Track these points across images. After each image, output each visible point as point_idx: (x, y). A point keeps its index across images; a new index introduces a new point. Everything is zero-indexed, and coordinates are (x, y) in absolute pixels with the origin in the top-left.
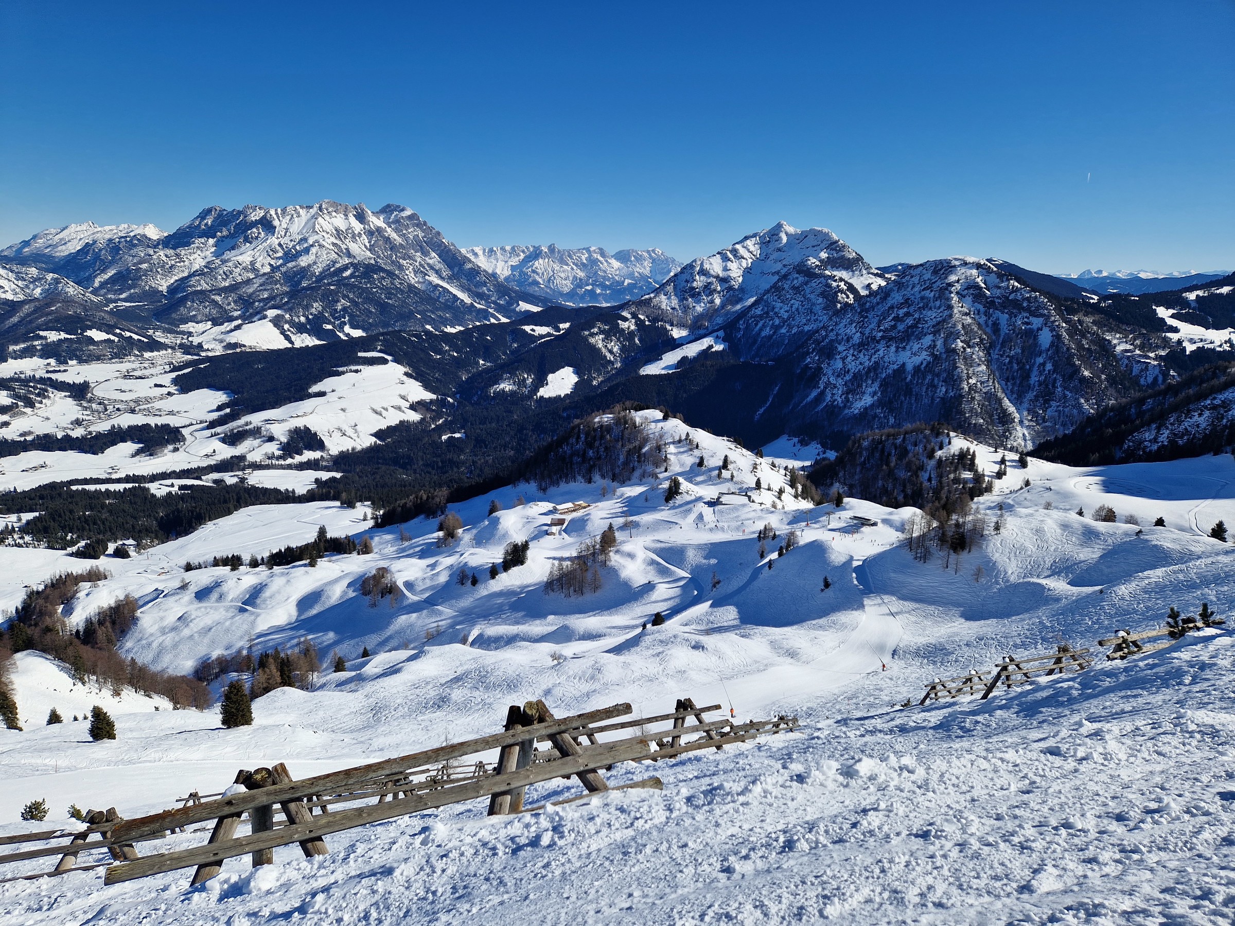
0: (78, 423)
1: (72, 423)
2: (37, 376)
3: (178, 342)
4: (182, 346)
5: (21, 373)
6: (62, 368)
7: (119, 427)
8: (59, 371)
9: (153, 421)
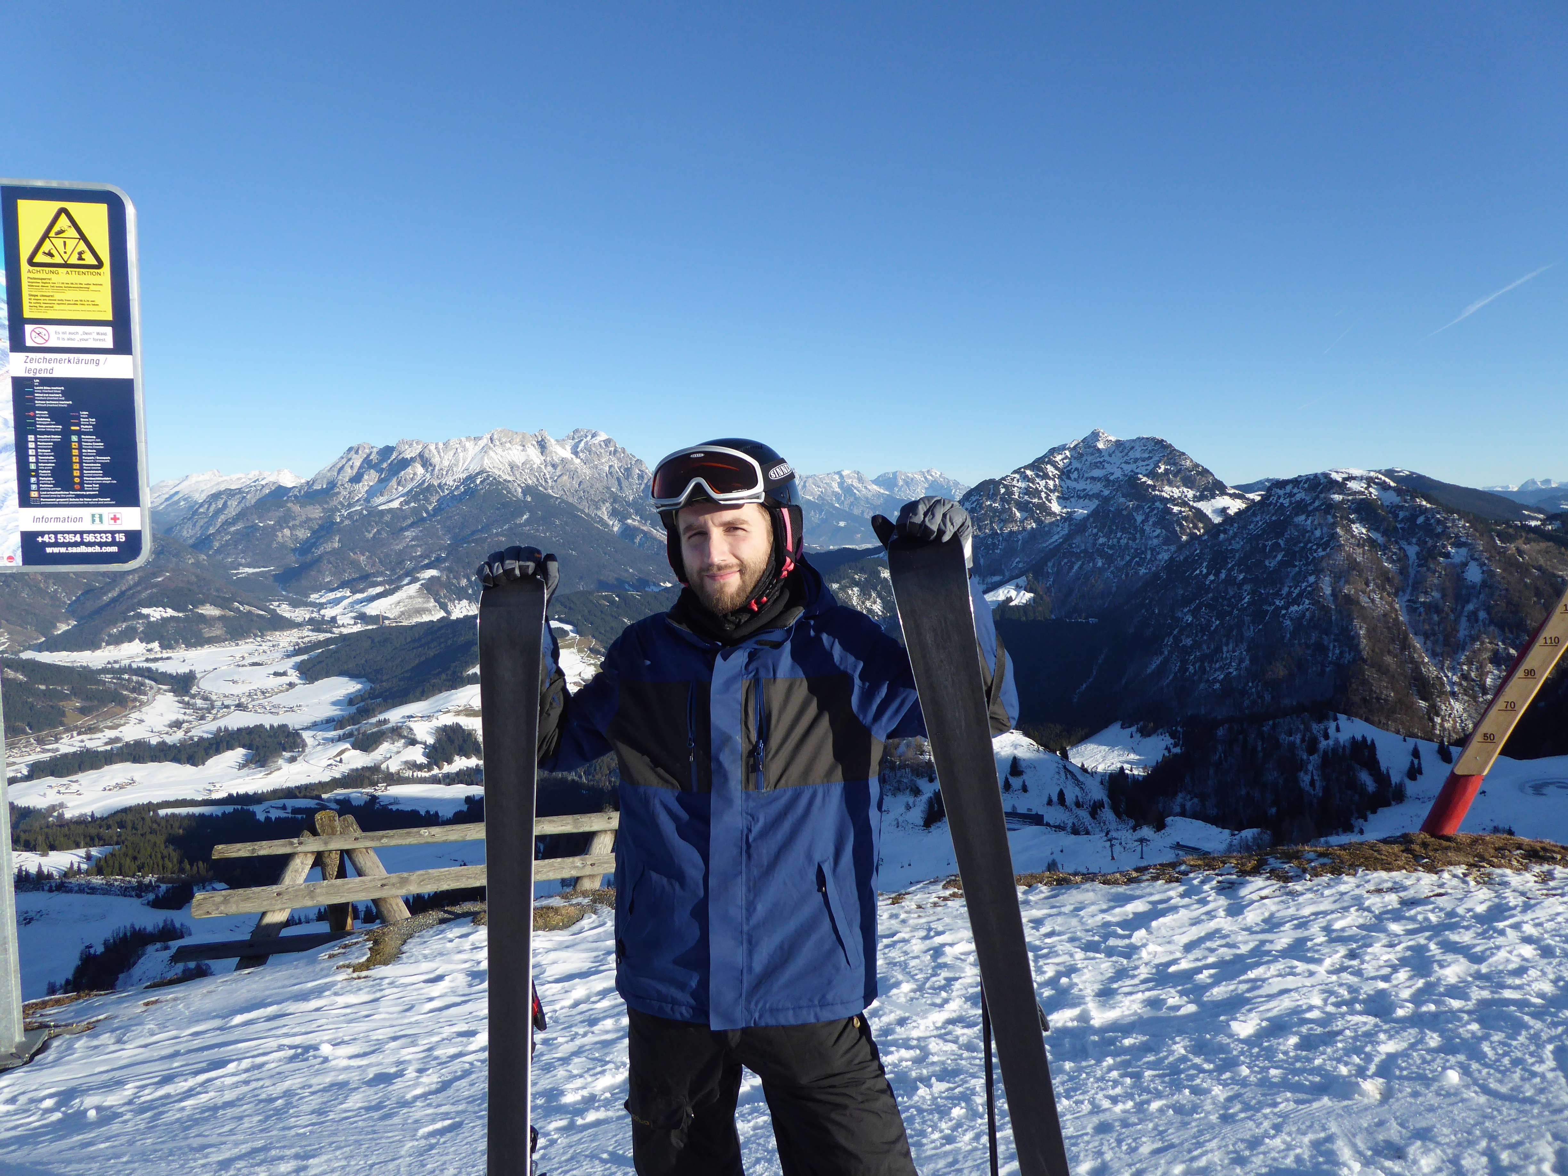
0: (177, 724)
1: (171, 726)
2: (134, 666)
3: (307, 617)
4: (311, 621)
5: (116, 662)
6: (165, 655)
7: (226, 729)
8: (162, 659)
9: (268, 721)
